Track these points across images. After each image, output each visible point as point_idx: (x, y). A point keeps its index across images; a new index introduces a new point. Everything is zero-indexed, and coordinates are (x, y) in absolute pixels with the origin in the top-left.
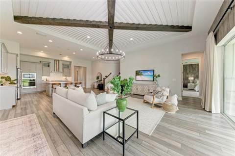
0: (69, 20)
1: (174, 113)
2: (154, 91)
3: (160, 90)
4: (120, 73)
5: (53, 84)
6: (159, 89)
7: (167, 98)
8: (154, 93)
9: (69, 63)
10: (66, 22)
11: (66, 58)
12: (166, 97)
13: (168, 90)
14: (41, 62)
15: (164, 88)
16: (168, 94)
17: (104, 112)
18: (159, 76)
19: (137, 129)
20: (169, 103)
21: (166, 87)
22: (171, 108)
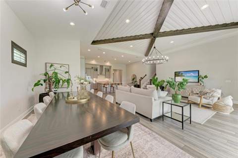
0: (122, 38)
1: (228, 114)
2: (201, 92)
3: (209, 91)
4: (156, 75)
5: (104, 84)
6: (207, 90)
7: (219, 99)
8: (201, 94)
9: (109, 67)
10: (121, 39)
11: (108, 64)
12: (217, 98)
13: (220, 91)
14: (92, 68)
15: (214, 89)
16: (219, 96)
17: (163, 102)
18: (206, 77)
19: (191, 117)
20: (222, 104)
21: (216, 89)
22: (224, 108)
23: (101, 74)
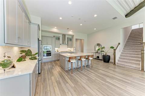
23: (63, 43)
